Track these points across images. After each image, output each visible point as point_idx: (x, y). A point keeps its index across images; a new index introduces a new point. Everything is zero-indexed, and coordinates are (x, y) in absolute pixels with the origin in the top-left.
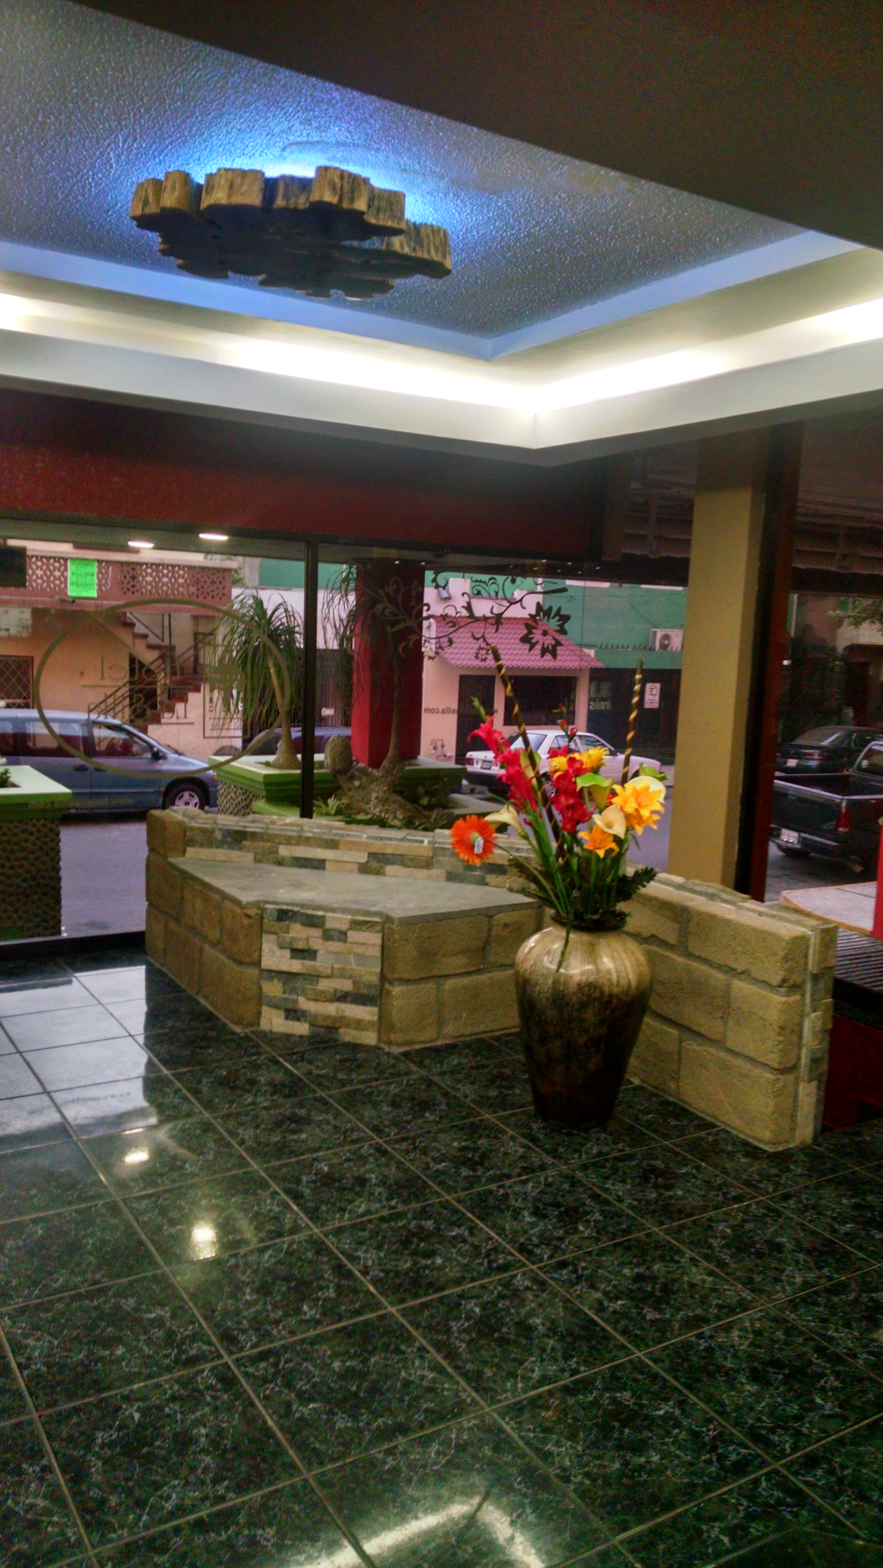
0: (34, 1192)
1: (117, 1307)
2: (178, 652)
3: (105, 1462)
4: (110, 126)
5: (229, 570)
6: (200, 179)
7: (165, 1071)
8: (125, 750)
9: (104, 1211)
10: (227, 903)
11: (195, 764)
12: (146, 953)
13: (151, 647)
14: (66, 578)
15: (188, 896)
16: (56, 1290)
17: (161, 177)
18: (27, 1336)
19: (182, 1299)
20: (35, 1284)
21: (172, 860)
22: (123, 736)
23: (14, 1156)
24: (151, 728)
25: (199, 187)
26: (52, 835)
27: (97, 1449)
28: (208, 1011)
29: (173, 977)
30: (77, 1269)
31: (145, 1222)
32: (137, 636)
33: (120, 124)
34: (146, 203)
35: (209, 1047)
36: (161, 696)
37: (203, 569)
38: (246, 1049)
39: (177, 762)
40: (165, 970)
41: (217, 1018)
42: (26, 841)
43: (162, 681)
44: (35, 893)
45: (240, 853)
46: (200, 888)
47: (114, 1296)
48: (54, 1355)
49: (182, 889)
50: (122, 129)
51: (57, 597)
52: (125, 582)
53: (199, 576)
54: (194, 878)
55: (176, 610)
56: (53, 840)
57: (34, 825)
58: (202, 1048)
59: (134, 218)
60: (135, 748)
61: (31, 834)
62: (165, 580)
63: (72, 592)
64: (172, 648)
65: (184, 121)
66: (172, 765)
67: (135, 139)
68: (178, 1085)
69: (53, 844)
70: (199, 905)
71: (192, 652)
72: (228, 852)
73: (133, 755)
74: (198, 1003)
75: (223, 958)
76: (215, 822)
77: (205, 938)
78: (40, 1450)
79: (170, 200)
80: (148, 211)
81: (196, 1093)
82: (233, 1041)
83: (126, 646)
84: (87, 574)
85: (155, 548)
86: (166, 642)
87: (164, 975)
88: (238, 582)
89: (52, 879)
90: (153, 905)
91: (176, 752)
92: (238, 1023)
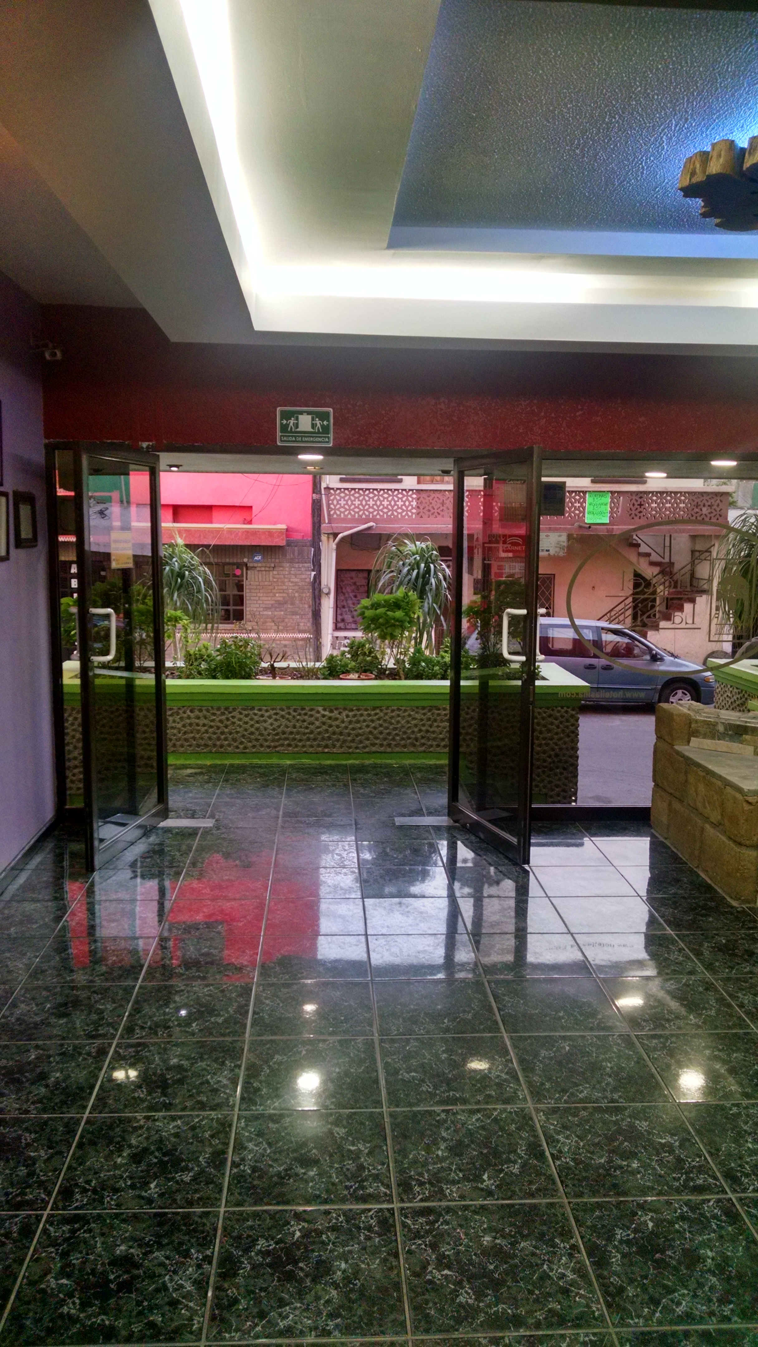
0: (561, 1014)
1: (632, 1126)
2: (677, 567)
3: (624, 1256)
4: (666, 114)
5: (727, 494)
6: (743, 142)
7: (669, 931)
8: (628, 652)
9: (619, 1041)
10: (729, 789)
11: (690, 666)
12: (650, 826)
13: (653, 564)
14: (584, 508)
15: (691, 779)
16: (581, 1099)
17: (708, 148)
18: (558, 1133)
19: (689, 1133)
20: (564, 1091)
21: (677, 747)
22: (626, 640)
23: (545, 980)
24: (650, 634)
25: (743, 150)
26: (572, 721)
27: (616, 1243)
28: (707, 884)
29: (675, 850)
30: (598, 1086)
31: (656, 1059)
32: (640, 554)
33: (674, 110)
34: (693, 174)
35: (709, 916)
36: (659, 606)
37: (702, 494)
38: (743, 922)
39: (674, 664)
40: (668, 843)
41: (715, 891)
42: (552, 724)
43: (662, 591)
44: (557, 768)
45: (740, 745)
46: (703, 774)
47: (630, 1116)
48: (580, 1154)
49: (686, 773)
50: (675, 114)
51: (576, 524)
52: (634, 509)
53: (699, 500)
54: (699, 765)
55: (676, 531)
56: (573, 725)
57: (559, 711)
58: (702, 916)
59: (682, 189)
60: (636, 651)
61: (556, 719)
62: (668, 505)
63: (589, 519)
64: (671, 564)
65: (733, 95)
66: (668, 666)
67: (686, 120)
68: (682, 945)
69: (572, 728)
70: (701, 787)
71: (689, 567)
72: (730, 744)
73: (635, 657)
74: (698, 876)
75: (724, 838)
76: (718, 717)
77: (707, 819)
78: (570, 1231)
79: (715, 168)
80: (696, 179)
81: (698, 954)
82: (732, 914)
83: (631, 563)
84: (602, 504)
85: (667, 477)
86: (667, 560)
87: (668, 848)
88: (733, 505)
89: (571, 757)
90: (658, 786)
91: (672, 655)
92: (737, 899)
